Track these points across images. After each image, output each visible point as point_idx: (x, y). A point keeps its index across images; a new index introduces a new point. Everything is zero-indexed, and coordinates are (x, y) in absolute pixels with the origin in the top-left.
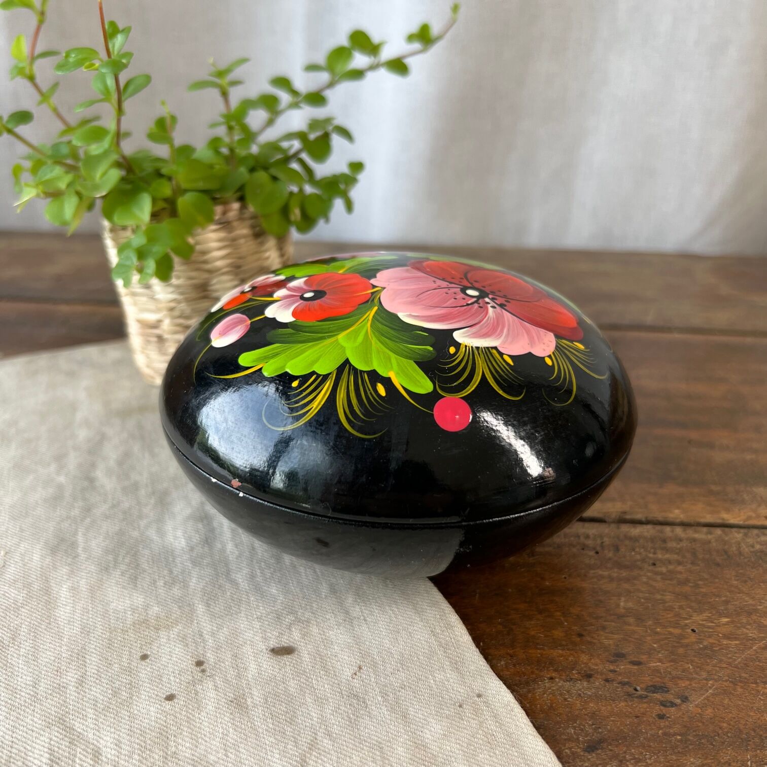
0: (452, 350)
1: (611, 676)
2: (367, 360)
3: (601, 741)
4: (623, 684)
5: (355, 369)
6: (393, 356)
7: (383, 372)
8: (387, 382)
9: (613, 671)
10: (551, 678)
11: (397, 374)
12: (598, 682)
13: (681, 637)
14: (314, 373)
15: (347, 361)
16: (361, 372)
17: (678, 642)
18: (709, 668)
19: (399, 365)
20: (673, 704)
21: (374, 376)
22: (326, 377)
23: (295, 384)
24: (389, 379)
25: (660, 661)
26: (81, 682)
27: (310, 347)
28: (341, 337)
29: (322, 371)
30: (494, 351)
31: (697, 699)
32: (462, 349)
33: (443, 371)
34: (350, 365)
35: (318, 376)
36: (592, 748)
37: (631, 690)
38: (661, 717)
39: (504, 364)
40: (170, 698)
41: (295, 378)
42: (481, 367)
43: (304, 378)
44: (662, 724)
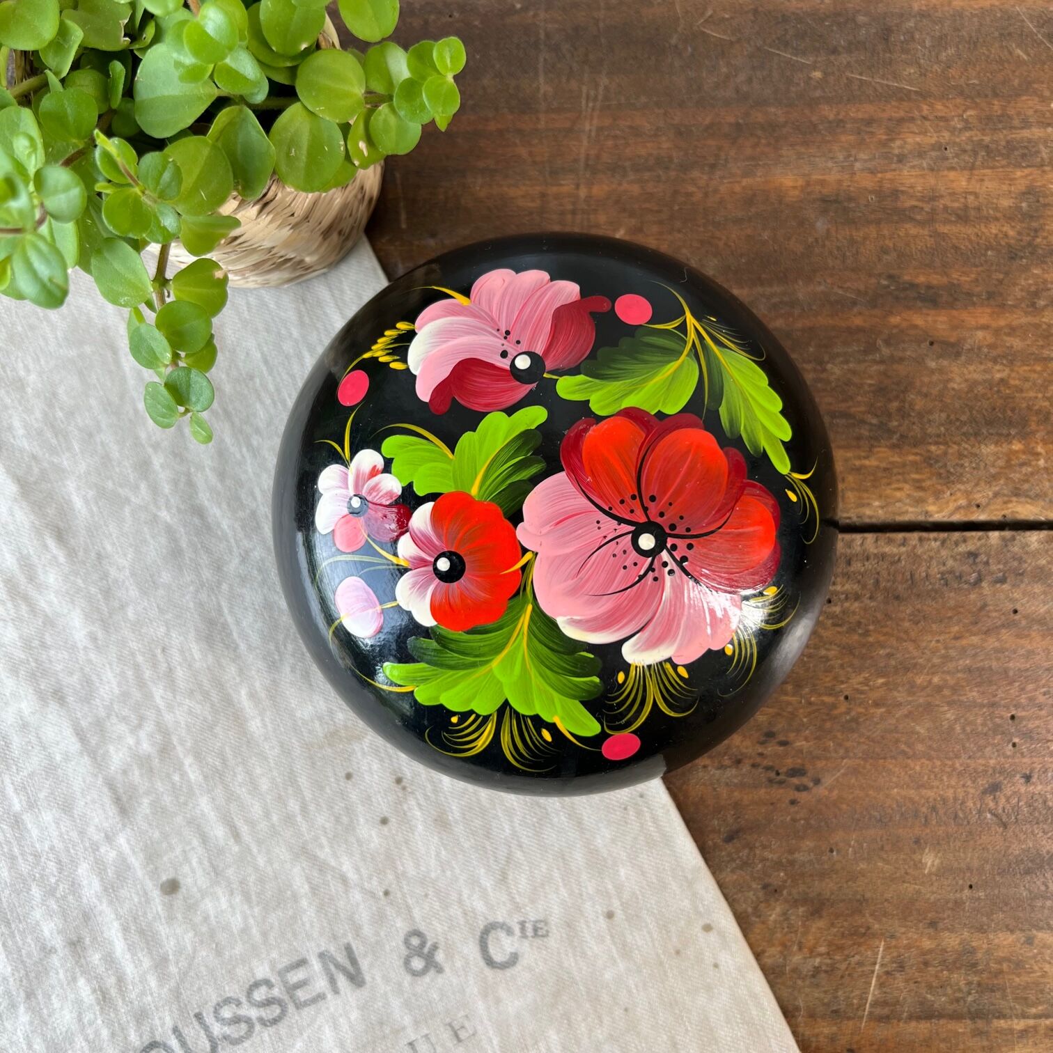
0: (621, 677)
1: (758, 760)
2: (528, 702)
3: (738, 831)
4: (768, 768)
5: (517, 714)
6: (556, 696)
7: (547, 717)
8: (552, 728)
9: (761, 754)
10: (705, 767)
11: (563, 719)
12: (746, 768)
13: (834, 706)
14: (471, 712)
15: (506, 704)
16: (523, 716)
17: (828, 714)
18: (848, 744)
19: (563, 707)
20: (805, 788)
21: (538, 721)
22: (486, 719)
23: (454, 720)
24: (554, 725)
25: (806, 739)
26: (304, 809)
27: (463, 677)
28: (496, 663)
29: (483, 712)
30: (668, 666)
31: (828, 780)
32: (632, 673)
33: (611, 708)
34: (511, 708)
35: (478, 716)
36: (729, 839)
37: (773, 775)
38: (793, 802)
39: (677, 679)
40: (384, 821)
41: (454, 714)
42: (653, 692)
43: (464, 716)
44: (793, 809)
